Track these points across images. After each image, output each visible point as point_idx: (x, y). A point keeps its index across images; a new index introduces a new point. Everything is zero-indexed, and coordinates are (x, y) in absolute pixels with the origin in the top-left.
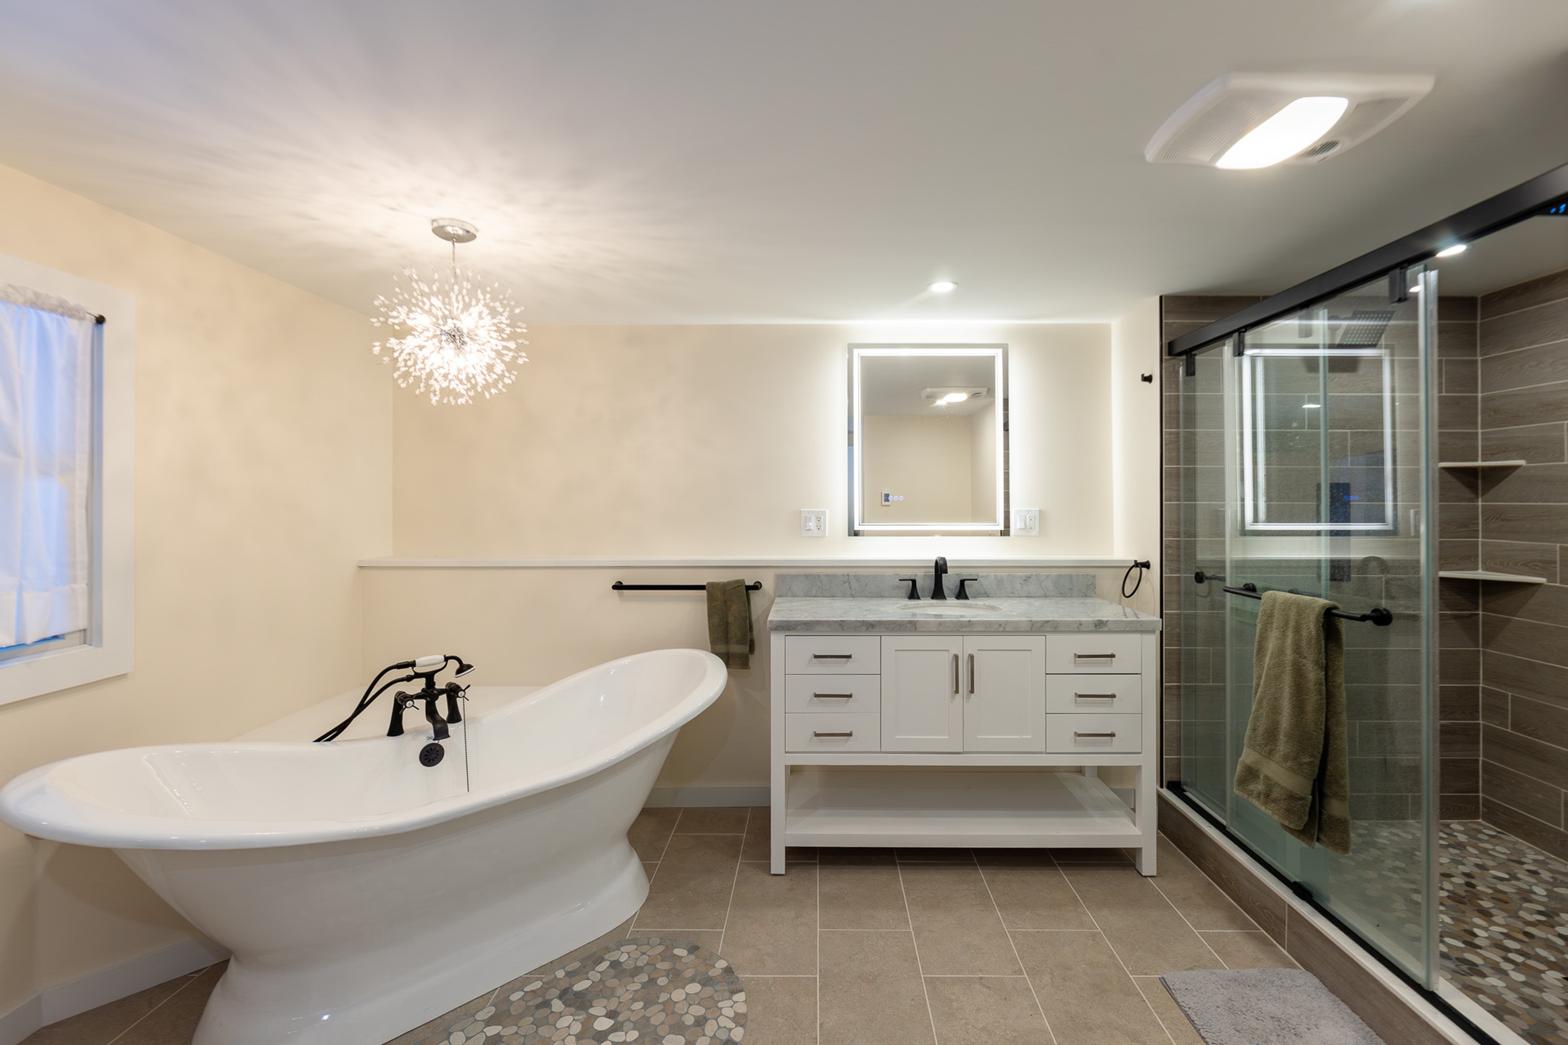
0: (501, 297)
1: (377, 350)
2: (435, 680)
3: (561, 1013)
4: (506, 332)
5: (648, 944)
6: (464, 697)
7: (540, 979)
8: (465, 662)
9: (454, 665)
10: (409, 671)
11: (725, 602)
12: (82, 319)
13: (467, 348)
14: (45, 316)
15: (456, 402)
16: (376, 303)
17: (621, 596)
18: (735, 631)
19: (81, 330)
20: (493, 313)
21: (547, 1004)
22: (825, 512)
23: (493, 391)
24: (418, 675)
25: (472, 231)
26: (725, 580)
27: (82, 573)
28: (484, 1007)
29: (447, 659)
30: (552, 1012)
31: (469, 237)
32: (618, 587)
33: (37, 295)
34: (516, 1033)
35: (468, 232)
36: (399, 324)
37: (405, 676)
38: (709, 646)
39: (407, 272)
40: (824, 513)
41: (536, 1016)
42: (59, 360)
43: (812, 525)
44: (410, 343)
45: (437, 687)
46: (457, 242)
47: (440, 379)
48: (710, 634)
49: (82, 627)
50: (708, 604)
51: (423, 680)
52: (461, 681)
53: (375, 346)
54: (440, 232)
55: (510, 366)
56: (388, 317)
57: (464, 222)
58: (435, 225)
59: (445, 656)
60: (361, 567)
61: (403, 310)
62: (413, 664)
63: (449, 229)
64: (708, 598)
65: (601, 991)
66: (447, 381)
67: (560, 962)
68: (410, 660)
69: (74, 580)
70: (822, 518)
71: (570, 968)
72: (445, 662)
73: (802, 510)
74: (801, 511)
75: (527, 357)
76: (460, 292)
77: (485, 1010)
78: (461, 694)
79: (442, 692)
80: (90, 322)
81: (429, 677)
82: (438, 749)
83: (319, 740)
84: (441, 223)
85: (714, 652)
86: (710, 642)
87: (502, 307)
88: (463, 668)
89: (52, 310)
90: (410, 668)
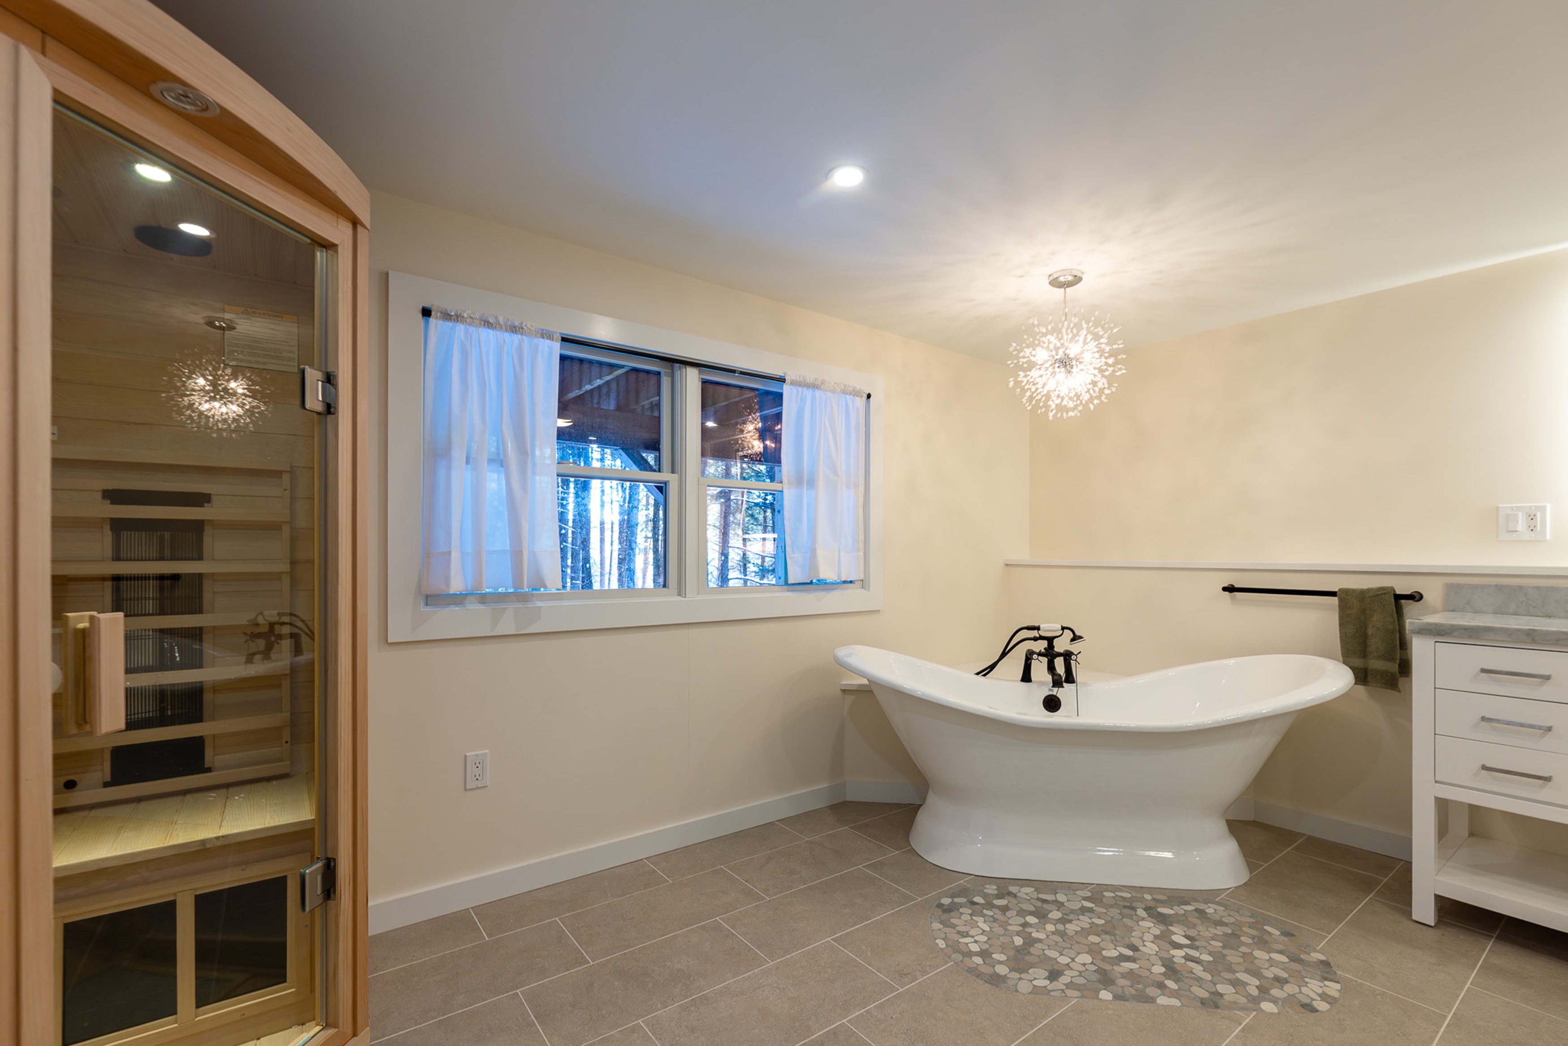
0: (1103, 323)
1: (1011, 384)
2: (1054, 644)
3: (1144, 918)
4: (1106, 351)
5: (1238, 912)
6: (1076, 660)
7: (1130, 893)
8: (1077, 634)
9: (1068, 635)
10: (1035, 633)
11: (1363, 611)
12: (862, 396)
13: (1074, 370)
14: (847, 396)
15: (1067, 416)
16: (1011, 349)
17: (1233, 599)
18: (1375, 643)
19: (861, 402)
20: (1096, 337)
21: (1134, 909)
22: (1545, 507)
23: (1096, 402)
24: (1041, 638)
25: (1079, 274)
26: (1365, 586)
27: (861, 546)
28: (1083, 890)
29: (1063, 628)
30: (1136, 914)
31: (1077, 280)
32: (1230, 589)
33: (845, 386)
34: (1106, 913)
35: (1076, 276)
36: (1026, 362)
37: (1032, 636)
38: (1341, 658)
39: (1031, 321)
40: (1543, 509)
41: (1122, 911)
42: (853, 423)
43: (1521, 525)
44: (1034, 373)
45: (1055, 649)
46: (1067, 287)
47: (1055, 398)
48: (1341, 645)
49: (862, 579)
50: (1339, 613)
51: (1046, 642)
52: (1074, 648)
53: (1010, 382)
54: (1055, 283)
55: (1111, 379)
56: (1018, 358)
57: (1072, 269)
58: (1051, 278)
59: (1062, 626)
60: (1007, 565)
61: (1027, 351)
62: (1038, 628)
63: (1062, 279)
64: (1339, 606)
65: (1183, 920)
66: (1060, 399)
67: (1150, 890)
68: (1037, 625)
69: (859, 551)
70: (1538, 515)
71: (1157, 897)
72: (1062, 632)
73: (1500, 506)
74: (1498, 508)
75: (1125, 369)
76: (1068, 327)
77: (1084, 892)
78: (1073, 657)
79: (1060, 655)
80: (865, 396)
81: (1050, 640)
82: (1056, 700)
83: (978, 674)
84: (1055, 276)
85: (1344, 663)
86: (1342, 654)
87: (1103, 331)
88: (1075, 638)
89: (850, 394)
90: (1036, 631)
